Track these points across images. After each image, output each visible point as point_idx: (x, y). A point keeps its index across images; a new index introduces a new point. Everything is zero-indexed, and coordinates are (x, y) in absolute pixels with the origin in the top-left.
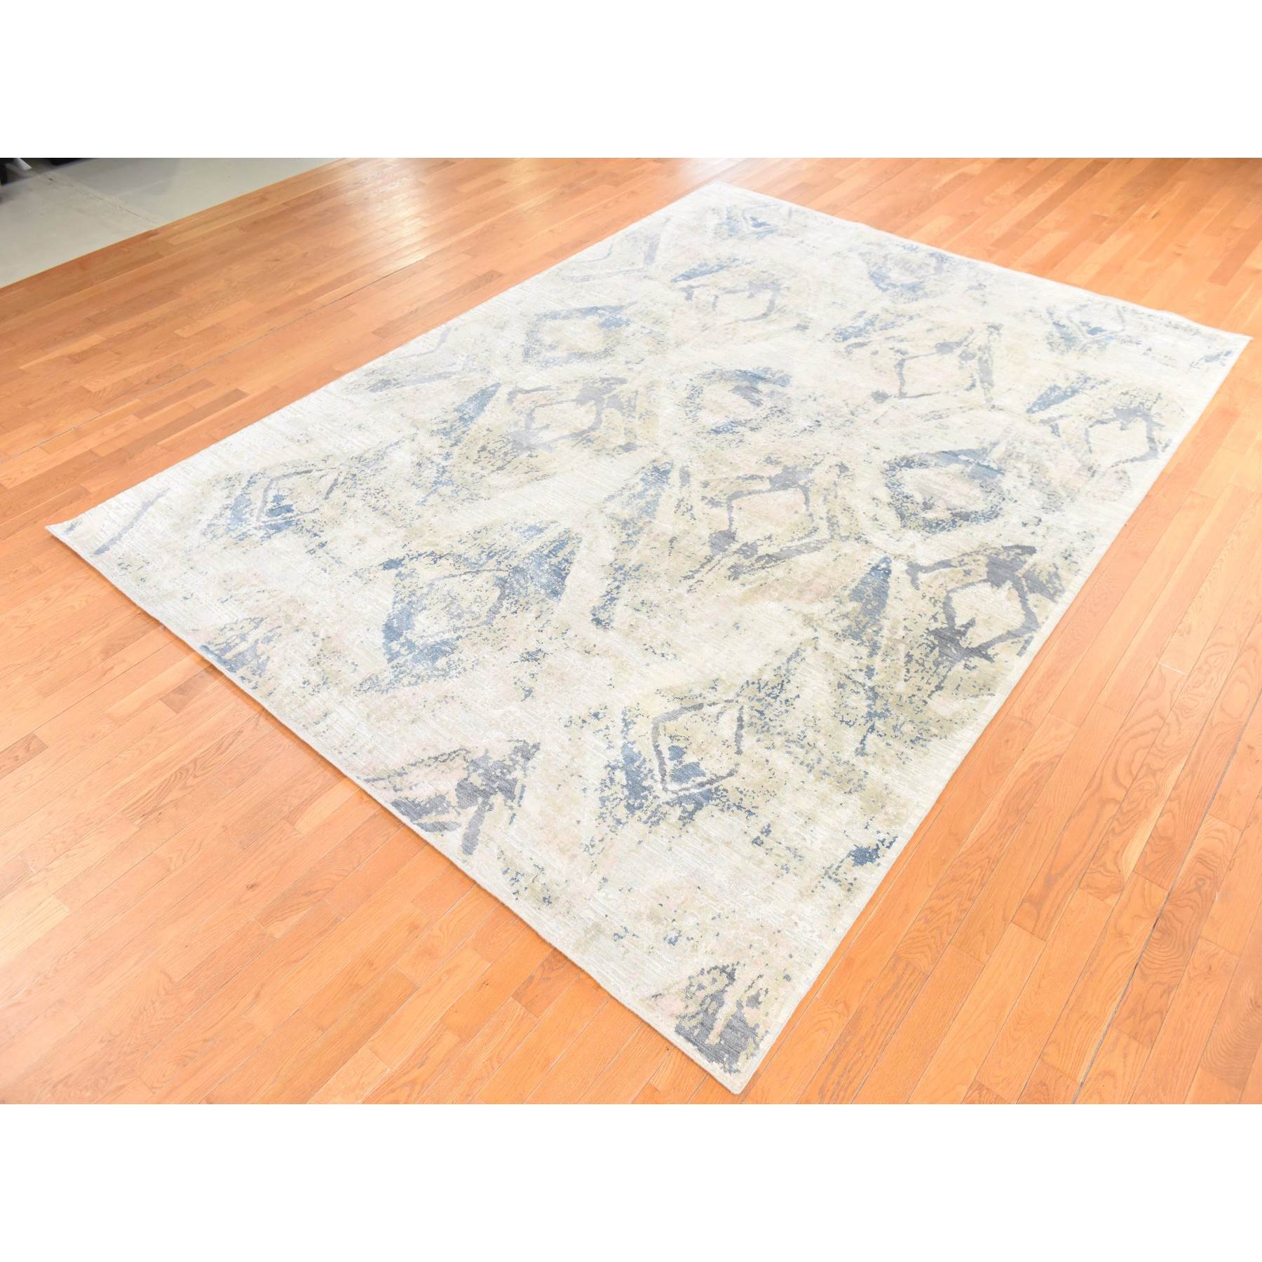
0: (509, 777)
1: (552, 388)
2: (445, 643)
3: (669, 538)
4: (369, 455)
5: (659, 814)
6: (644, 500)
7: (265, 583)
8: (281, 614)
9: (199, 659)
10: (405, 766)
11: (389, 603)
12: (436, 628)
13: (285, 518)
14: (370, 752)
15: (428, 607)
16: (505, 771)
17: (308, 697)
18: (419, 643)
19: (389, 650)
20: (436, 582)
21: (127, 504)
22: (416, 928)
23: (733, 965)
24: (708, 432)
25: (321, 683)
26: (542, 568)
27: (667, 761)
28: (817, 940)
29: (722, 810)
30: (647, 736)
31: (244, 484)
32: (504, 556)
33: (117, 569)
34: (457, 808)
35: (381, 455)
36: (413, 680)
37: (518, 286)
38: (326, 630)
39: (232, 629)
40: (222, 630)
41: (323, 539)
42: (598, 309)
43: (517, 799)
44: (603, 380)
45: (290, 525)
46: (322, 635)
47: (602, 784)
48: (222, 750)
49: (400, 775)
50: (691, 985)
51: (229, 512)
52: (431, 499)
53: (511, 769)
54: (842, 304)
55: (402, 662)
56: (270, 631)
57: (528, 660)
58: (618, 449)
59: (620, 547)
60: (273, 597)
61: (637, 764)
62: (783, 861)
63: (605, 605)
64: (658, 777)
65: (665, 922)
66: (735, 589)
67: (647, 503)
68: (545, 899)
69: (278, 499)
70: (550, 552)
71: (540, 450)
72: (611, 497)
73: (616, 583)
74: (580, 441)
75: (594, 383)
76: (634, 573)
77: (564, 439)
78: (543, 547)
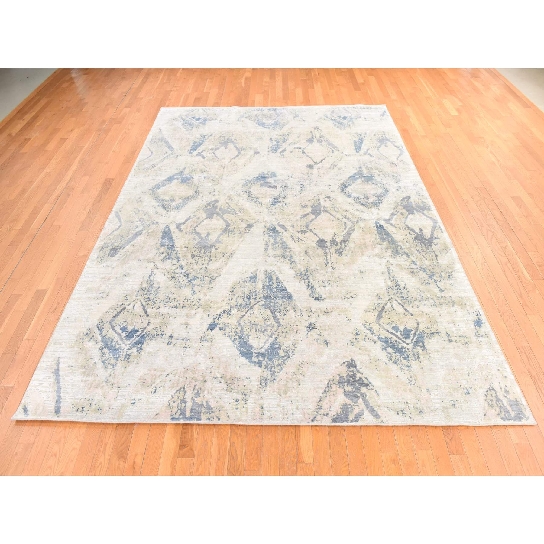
0: (357, 379)
1: (192, 217)
2: (272, 345)
3: (303, 253)
4: (145, 285)
5: (416, 354)
6: (279, 244)
7: (164, 371)
8: (188, 379)
9: (174, 426)
10: (318, 404)
11: (231, 343)
12: (262, 342)
13: (138, 336)
14: (298, 409)
15: (249, 334)
16: (353, 377)
17: (245, 406)
18: (263, 351)
19: (254, 362)
20: (240, 322)
21: (44, 379)
22: (394, 460)
23: (490, 386)
24: (271, 206)
25: (244, 396)
26: (274, 291)
27: (397, 334)
28: (498, 359)
29: (430, 338)
30: (381, 329)
31: (98, 332)
32: (254, 295)
33: (79, 414)
34: (355, 405)
35: (151, 283)
36: (279, 367)
37: (127, 181)
38: (218, 372)
39: (174, 402)
40: (169, 405)
41: (168, 334)
42: (173, 176)
43: (370, 385)
44: (209, 204)
45: (145, 337)
46: (219, 376)
47: (388, 357)
48: (235, 456)
49: (320, 409)
50: (489, 402)
51: (106, 350)
52: (196, 289)
53: (355, 375)
54: (261, 139)
55: (265, 364)
56: (194, 390)
57: (311, 330)
58: (247, 229)
59: (292, 266)
60: (176, 374)
61: (389, 342)
62: (463, 342)
63: (312, 291)
64: (401, 341)
65: (459, 388)
66: (346, 259)
67: (281, 244)
68: (420, 412)
69: (124, 329)
70: (269, 283)
71: (217, 245)
72: (266, 249)
73: (306, 281)
74: (229, 233)
75: (206, 207)
76: (308, 273)
77: (221, 235)
78: (264, 283)
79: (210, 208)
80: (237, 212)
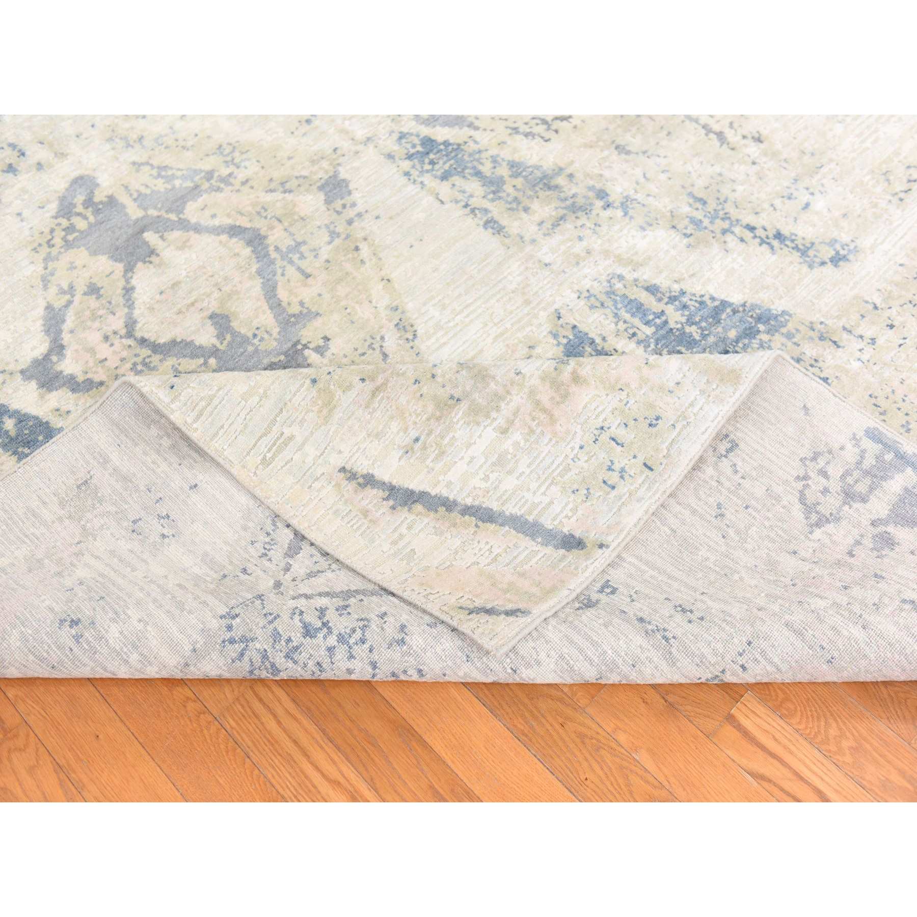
3: (614, 158)
6: (508, 180)
58: (336, 206)
59: (640, 221)
63: (797, 248)
67: (515, 176)
70: (647, 323)
71: (304, 332)
72: (492, 225)
73: (737, 230)
74: (291, 262)
75: (70, 229)
76: (712, 205)
77: (274, 288)
78: (634, 335)
79: (91, 226)
80: (225, 172)
